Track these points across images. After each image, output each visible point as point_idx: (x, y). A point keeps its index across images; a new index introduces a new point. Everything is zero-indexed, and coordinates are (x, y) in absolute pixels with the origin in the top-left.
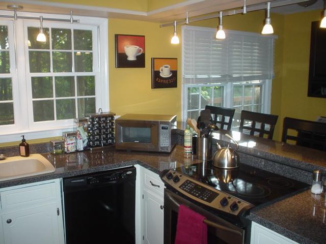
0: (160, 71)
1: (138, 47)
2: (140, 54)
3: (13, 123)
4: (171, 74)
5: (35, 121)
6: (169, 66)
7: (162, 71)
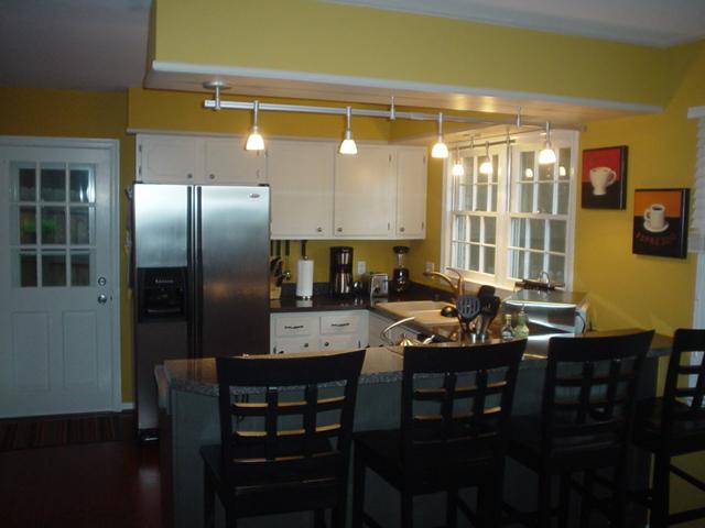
0: (646, 218)
1: (609, 170)
2: (612, 182)
4: (666, 227)
6: (663, 207)
7: (648, 217)
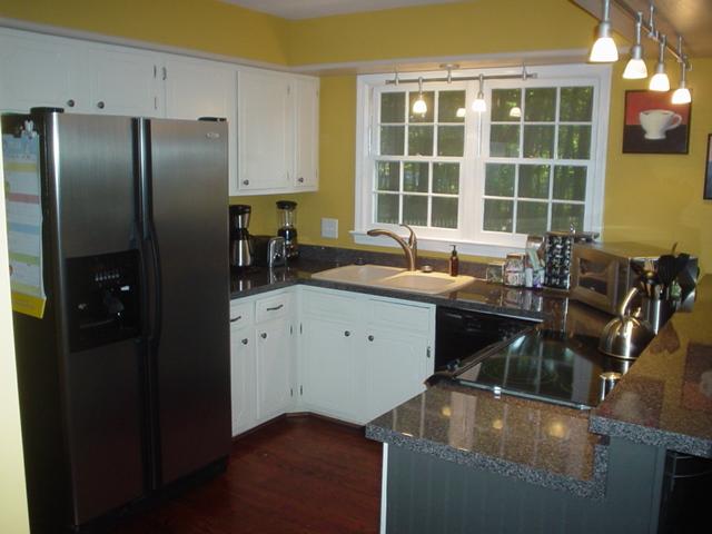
1: (671, 113)
2: (674, 126)
3: (455, 227)
5: (485, 229)
